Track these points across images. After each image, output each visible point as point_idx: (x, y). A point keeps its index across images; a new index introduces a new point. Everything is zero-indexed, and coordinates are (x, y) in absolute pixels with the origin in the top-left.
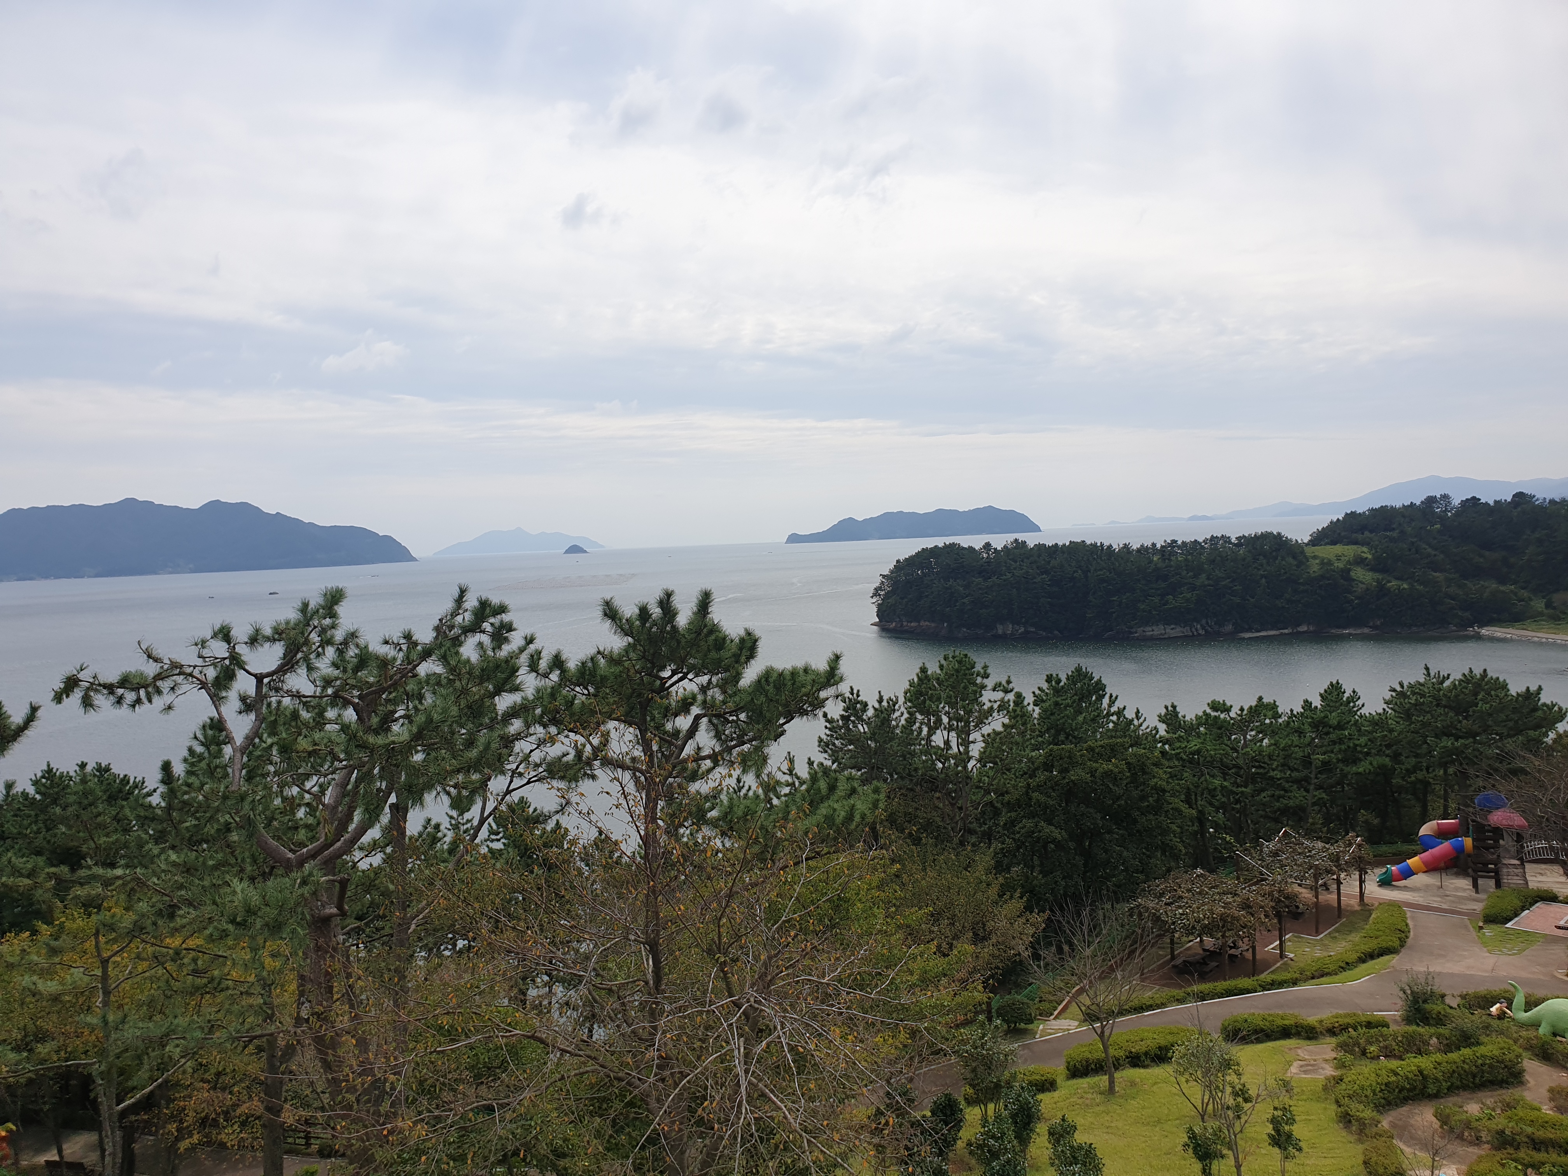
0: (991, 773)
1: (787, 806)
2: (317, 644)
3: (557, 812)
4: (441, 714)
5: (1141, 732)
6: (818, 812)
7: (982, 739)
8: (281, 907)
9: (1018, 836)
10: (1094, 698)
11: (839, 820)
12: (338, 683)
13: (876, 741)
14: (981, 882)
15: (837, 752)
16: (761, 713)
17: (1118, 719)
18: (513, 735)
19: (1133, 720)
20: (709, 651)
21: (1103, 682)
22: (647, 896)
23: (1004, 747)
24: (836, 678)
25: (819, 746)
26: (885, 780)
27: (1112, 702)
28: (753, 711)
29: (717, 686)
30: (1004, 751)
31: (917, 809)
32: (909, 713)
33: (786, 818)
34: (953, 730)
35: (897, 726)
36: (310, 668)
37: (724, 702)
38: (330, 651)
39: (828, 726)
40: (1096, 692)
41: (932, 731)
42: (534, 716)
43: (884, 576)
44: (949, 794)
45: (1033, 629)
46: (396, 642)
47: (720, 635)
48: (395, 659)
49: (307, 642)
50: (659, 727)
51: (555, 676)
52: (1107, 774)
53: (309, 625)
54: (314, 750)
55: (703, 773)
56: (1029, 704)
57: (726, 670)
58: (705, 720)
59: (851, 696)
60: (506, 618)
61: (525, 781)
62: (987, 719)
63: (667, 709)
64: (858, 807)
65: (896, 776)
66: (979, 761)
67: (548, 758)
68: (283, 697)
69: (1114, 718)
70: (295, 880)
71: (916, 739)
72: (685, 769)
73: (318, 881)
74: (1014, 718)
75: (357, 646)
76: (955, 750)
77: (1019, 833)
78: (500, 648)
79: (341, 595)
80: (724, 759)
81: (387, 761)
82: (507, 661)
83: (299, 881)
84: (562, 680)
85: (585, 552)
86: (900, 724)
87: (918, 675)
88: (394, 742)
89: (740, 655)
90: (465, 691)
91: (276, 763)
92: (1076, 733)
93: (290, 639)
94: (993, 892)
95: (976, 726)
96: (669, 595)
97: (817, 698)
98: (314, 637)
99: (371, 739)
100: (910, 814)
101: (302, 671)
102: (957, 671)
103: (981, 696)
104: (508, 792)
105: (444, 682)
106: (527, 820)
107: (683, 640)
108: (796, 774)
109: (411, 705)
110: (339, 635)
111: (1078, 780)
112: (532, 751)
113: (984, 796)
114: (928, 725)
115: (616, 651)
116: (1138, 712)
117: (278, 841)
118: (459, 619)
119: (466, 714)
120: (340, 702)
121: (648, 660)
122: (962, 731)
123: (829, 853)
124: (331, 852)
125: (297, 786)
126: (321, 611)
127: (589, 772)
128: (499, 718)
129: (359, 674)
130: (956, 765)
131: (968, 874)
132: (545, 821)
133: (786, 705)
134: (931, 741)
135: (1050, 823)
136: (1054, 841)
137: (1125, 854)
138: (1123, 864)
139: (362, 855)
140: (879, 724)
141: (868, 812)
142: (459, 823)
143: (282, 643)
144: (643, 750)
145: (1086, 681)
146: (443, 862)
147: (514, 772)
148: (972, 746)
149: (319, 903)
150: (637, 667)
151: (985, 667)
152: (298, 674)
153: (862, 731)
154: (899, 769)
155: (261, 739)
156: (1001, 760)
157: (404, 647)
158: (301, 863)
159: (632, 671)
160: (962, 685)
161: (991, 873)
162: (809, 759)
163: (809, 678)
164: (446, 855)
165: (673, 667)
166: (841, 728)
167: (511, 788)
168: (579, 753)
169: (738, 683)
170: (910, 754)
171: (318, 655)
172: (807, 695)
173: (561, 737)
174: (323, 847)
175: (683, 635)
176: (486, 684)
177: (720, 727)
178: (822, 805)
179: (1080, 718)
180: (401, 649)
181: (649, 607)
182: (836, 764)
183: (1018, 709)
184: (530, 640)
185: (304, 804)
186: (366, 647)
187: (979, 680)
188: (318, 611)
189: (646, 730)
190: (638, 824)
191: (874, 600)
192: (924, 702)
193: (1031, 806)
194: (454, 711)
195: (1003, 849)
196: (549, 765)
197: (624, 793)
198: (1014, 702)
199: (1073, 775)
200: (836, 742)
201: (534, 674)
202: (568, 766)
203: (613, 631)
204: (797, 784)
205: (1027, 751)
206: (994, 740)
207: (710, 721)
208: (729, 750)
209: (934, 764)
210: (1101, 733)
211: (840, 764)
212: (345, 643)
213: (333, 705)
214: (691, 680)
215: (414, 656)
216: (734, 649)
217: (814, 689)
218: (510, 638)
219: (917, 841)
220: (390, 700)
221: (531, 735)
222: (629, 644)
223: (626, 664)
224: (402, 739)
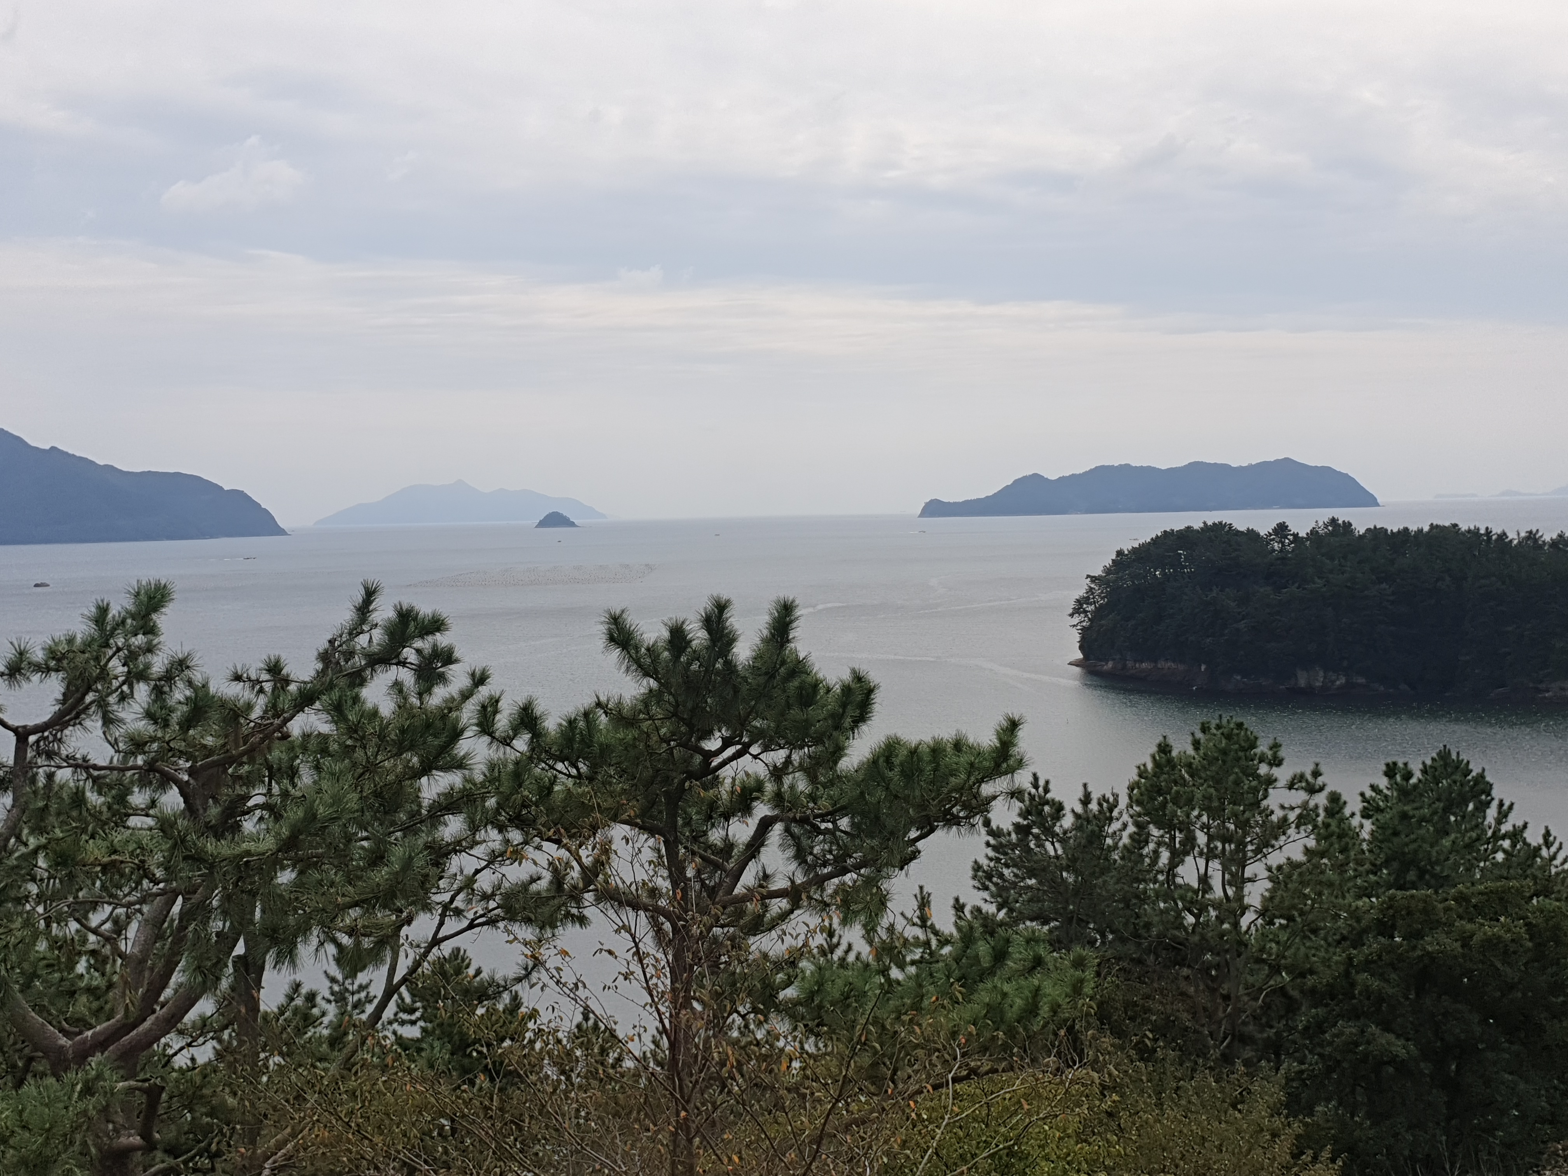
0: (1283, 937)
1: (920, 986)
2: (121, 679)
3: (519, 980)
4: (332, 805)
5: (1553, 871)
6: (975, 997)
7: (1266, 874)
8: (49, 1130)
9: (1328, 1050)
10: (1471, 806)
11: (1011, 1014)
12: (155, 746)
13: (1077, 872)
14: (1262, 1130)
15: (1007, 889)
16: (877, 818)
17: (1514, 845)
18: (448, 844)
19: (1539, 848)
20: (789, 706)
21: (1488, 778)
22: (675, 1134)
23: (1307, 891)
24: (1011, 762)
25: (974, 877)
26: (1092, 942)
27: (1503, 815)
28: (863, 814)
29: (801, 768)
30: (1306, 897)
31: (1147, 997)
32: (1137, 824)
33: (917, 1007)
34: (1216, 857)
35: (1116, 847)
36: (108, 721)
37: (813, 797)
38: (142, 691)
39: (992, 841)
40: (1475, 796)
41: (1177, 858)
42: (485, 811)
43: (1094, 579)
44: (1206, 969)
45: (1361, 680)
46: (253, 677)
47: (809, 679)
48: (249, 707)
49: (104, 675)
50: (699, 837)
51: (521, 744)
52: (1491, 943)
53: (107, 645)
54: (114, 862)
55: (773, 919)
56: (1353, 815)
57: (818, 741)
58: (778, 828)
59: (1033, 791)
60: (442, 640)
61: (465, 923)
62: (1276, 839)
63: (712, 805)
64: (1047, 991)
65: (1110, 937)
66: (1262, 913)
67: (506, 884)
68: (59, 767)
69: (1506, 844)
70: (74, 1086)
71: (1149, 872)
72: (741, 913)
73: (112, 1089)
74: (1326, 838)
75: (190, 683)
76: (1218, 892)
77: (1330, 1043)
78: (429, 690)
79: (163, 596)
80: (810, 898)
81: (236, 885)
82: (444, 717)
83: (79, 1087)
84: (533, 750)
85: (572, 524)
86: (1121, 844)
87: (1153, 757)
88: (248, 853)
89: (842, 716)
90: (371, 767)
91: (42, 880)
92: (1438, 868)
93: (76, 667)
94: (1282, 1149)
95: (1257, 851)
96: (721, 607)
97: (976, 796)
98: (117, 667)
99: (210, 846)
100: (1135, 1004)
101: (94, 724)
102: (1224, 752)
103: (1265, 797)
104: (436, 941)
105: (334, 747)
106: (466, 992)
107: (745, 688)
108: (932, 927)
109: (276, 789)
110: (158, 664)
111: (1439, 952)
112: (477, 872)
113: (1269, 976)
114: (1171, 846)
115: (627, 701)
116: (1547, 834)
117: (39, 1013)
118: (362, 640)
119: (371, 807)
120: (155, 777)
121: (683, 719)
122: (1232, 860)
123: (994, 1071)
124: (132, 1039)
125: (78, 920)
126: (129, 621)
127: (574, 911)
128: (424, 812)
129: (191, 732)
130: (1220, 920)
131: (1238, 1115)
132: (497, 995)
133: (923, 806)
134: (1175, 876)
135: (1387, 1027)
136: (1393, 1060)
137: (1522, 1086)
138: (1517, 1106)
139: (182, 1043)
140: (1083, 842)
141: (1063, 1001)
142: (347, 990)
143: (61, 675)
144: (671, 876)
145: (1457, 777)
146: (320, 1060)
147: (446, 907)
148: (1248, 887)
149: (111, 1126)
150: (663, 731)
151: (1275, 746)
152: (85, 728)
153: (1052, 853)
154: (1118, 923)
155: (18, 838)
156: (1302, 913)
157: (268, 687)
158: (82, 1055)
159: (655, 738)
160: (1232, 778)
161: (1279, 1114)
162: (957, 900)
163: (964, 759)
164: (325, 1047)
165: (725, 732)
166: (1014, 847)
167: (440, 935)
168: (558, 880)
169: (836, 763)
170: (1137, 897)
171: (123, 698)
172: (960, 789)
173: (529, 850)
174: (119, 1029)
175: (745, 679)
176: (407, 755)
177: (805, 842)
178: (981, 986)
179: (1446, 842)
180: (261, 691)
181: (687, 627)
182: (1004, 911)
183: (1334, 823)
184: (480, 679)
185: (86, 953)
186: (205, 686)
187: (1263, 769)
188: (123, 622)
189: (677, 841)
190: (662, 1009)
191: (1076, 619)
192: (1164, 805)
193: (1354, 997)
194: (352, 800)
195: (1302, 1072)
196: (507, 896)
197: (637, 953)
198: (1326, 809)
199: (1430, 944)
200: (1006, 872)
201: (486, 739)
202: (540, 900)
203: (624, 668)
204: (934, 943)
205: (1349, 898)
206: (1289, 876)
207: (787, 830)
208: (820, 882)
209: (1179, 917)
210: (1482, 870)
211: (1011, 910)
212: (168, 677)
213: (144, 783)
214: (755, 757)
215: (285, 703)
216: (831, 704)
217: (973, 779)
218: (449, 676)
219: (1145, 1054)
220: (240, 777)
221: (478, 843)
222: (651, 690)
223: (645, 726)
224: (263, 847)
